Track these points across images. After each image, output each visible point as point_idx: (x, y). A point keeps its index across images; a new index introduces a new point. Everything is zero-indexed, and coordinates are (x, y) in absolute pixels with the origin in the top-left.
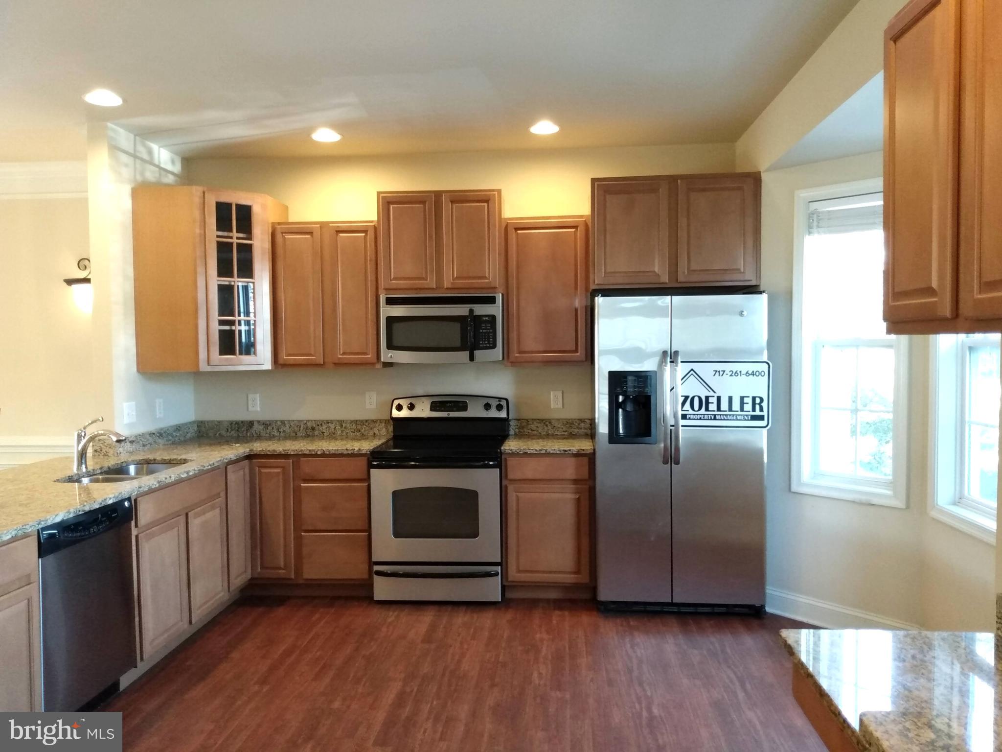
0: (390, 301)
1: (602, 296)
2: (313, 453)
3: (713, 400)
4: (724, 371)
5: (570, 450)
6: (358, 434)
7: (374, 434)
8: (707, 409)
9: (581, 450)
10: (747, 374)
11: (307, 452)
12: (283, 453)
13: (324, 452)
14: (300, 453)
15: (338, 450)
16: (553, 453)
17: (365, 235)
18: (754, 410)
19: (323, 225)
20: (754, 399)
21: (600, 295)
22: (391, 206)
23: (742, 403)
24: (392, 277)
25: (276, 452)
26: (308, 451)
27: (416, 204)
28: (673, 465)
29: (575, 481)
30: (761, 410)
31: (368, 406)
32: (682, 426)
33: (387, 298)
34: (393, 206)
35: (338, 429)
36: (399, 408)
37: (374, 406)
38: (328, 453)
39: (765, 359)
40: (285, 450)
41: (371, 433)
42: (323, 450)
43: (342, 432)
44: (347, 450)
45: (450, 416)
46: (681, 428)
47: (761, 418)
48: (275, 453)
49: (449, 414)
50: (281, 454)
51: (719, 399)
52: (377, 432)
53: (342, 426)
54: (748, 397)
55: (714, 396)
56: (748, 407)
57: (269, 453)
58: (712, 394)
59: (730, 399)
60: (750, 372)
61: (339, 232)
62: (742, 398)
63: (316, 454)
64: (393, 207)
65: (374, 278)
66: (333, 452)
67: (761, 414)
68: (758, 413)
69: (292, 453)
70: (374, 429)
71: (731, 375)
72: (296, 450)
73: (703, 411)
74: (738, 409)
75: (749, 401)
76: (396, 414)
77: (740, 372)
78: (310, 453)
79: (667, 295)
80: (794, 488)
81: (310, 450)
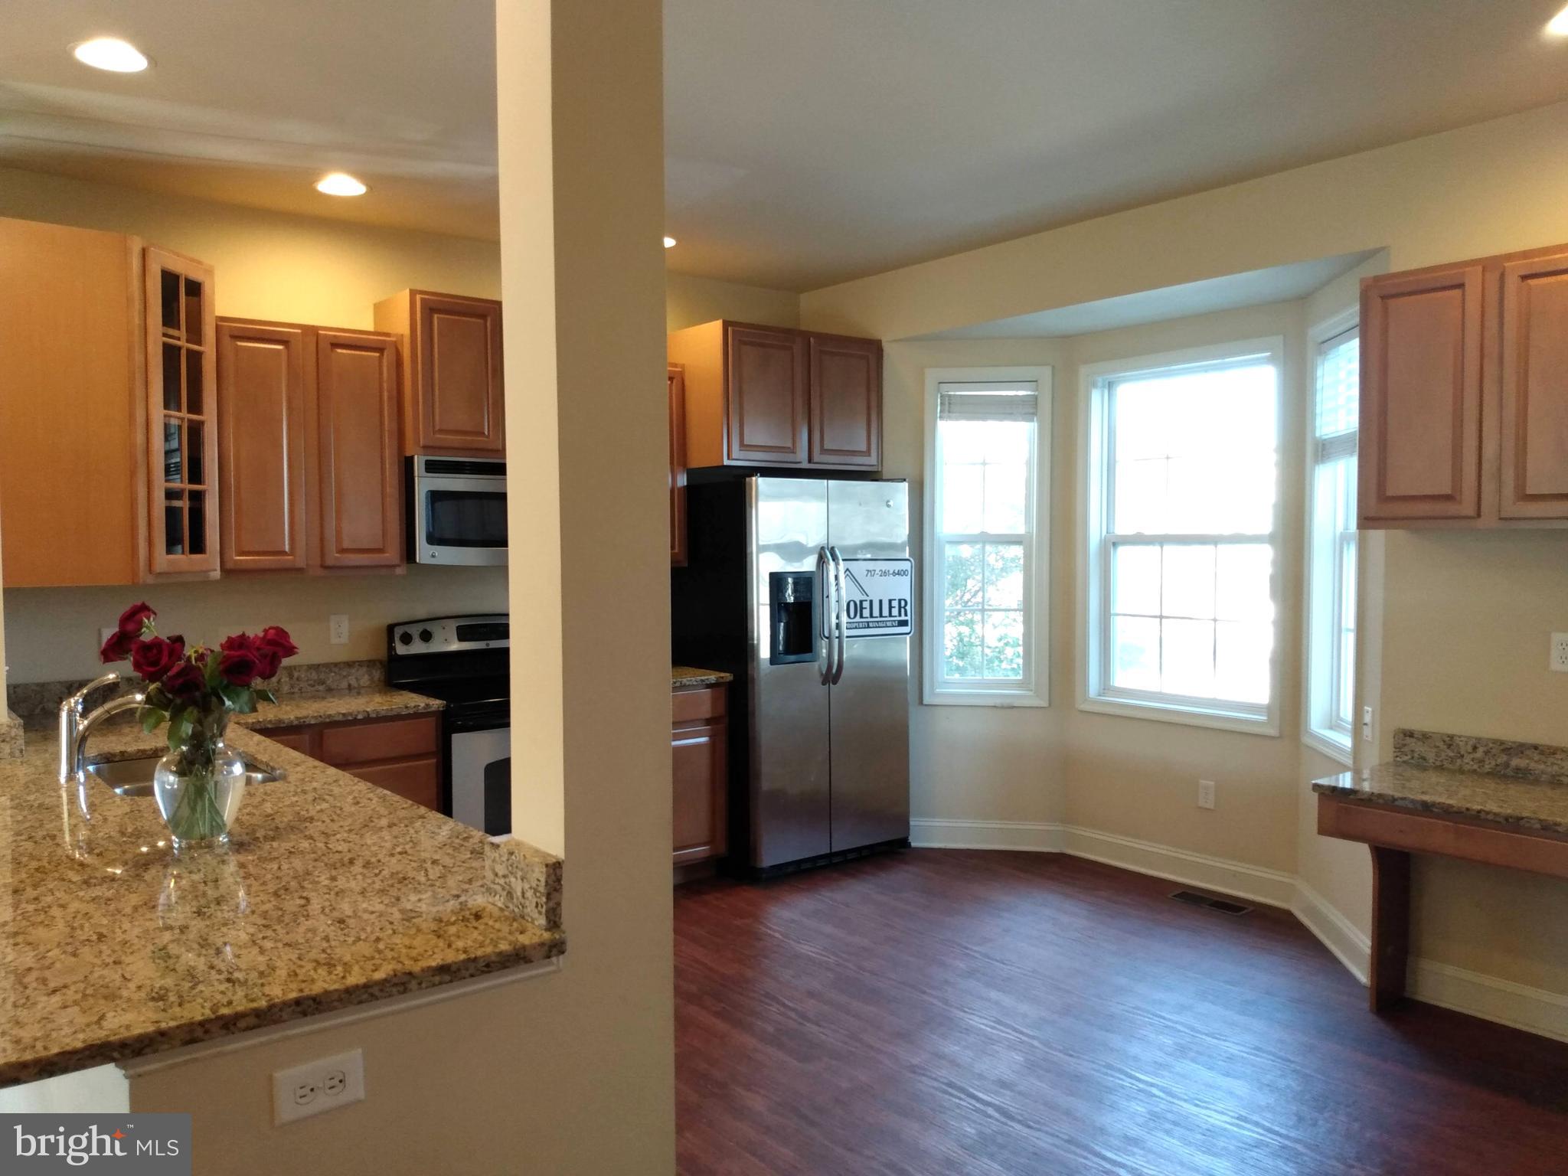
0: (432, 467)
1: (761, 476)
2: (350, 718)
3: (866, 605)
4: (875, 571)
5: (707, 679)
6: (321, 688)
7: (350, 685)
8: (861, 617)
9: (720, 677)
10: (894, 574)
11: (340, 718)
12: (296, 723)
13: (369, 715)
14: (328, 720)
15: (392, 710)
16: (689, 685)
17: (379, 357)
18: (900, 615)
19: (310, 331)
20: (900, 601)
21: (759, 475)
22: (436, 316)
23: (891, 607)
24: (437, 428)
25: (284, 723)
26: (341, 716)
27: (471, 317)
28: (831, 684)
29: (708, 722)
30: (906, 615)
31: (334, 640)
32: (847, 637)
33: (427, 461)
34: (439, 315)
35: (285, 682)
36: (407, 639)
37: (344, 639)
38: (374, 716)
39: (907, 556)
40: (300, 718)
41: (344, 685)
42: (367, 712)
43: (292, 687)
44: (407, 707)
45: (490, 647)
46: (845, 639)
47: (903, 623)
48: (282, 725)
49: (488, 645)
50: (292, 726)
51: (871, 602)
52: (354, 683)
53: (291, 676)
54: (895, 600)
55: (866, 601)
56: (895, 612)
57: (270, 726)
58: (865, 597)
59: (881, 601)
60: (896, 572)
61: (336, 345)
62: (890, 601)
63: (355, 718)
64: (438, 318)
65: (395, 426)
66: (383, 713)
67: (906, 618)
68: (903, 618)
69: (312, 722)
70: (350, 677)
71: (881, 576)
72: (320, 716)
73: (858, 619)
74: (887, 614)
75: (895, 604)
76: (401, 650)
77: (889, 571)
78: (345, 719)
79: (824, 479)
80: (926, 700)
81: (344, 714)
